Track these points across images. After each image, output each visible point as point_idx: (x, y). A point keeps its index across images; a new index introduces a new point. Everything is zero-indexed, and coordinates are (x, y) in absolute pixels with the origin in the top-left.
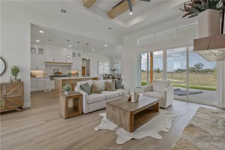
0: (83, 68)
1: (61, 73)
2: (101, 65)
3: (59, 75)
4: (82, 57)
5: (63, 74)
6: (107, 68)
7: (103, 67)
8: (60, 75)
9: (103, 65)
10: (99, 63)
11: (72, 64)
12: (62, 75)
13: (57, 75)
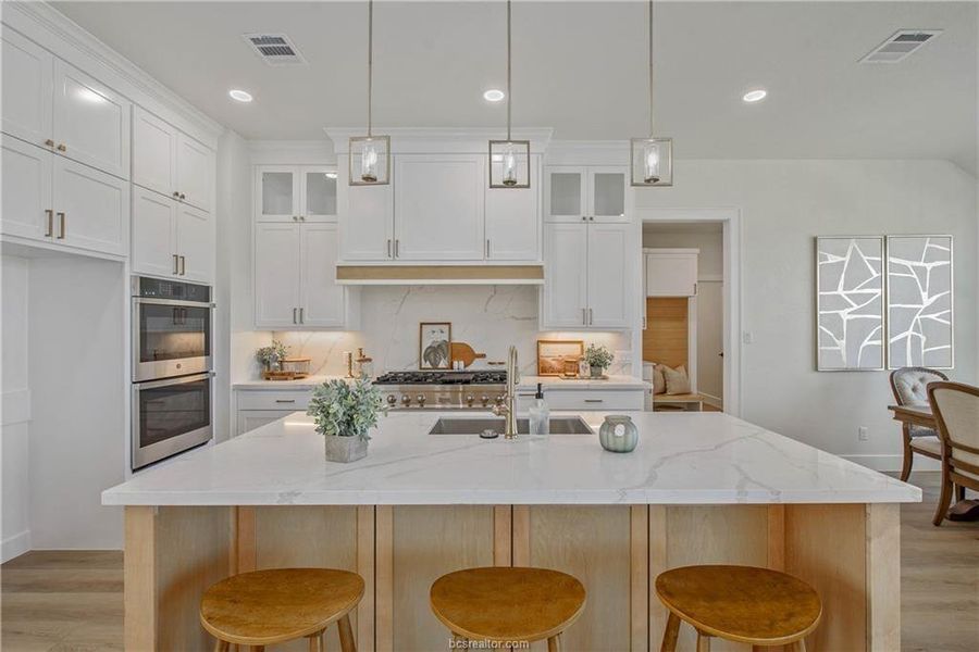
0: (666, 311)
1: (468, 354)
2: (856, 275)
3: (456, 363)
4: (637, 210)
5: (483, 356)
6: (927, 301)
7: (878, 291)
8: (459, 365)
9: (884, 267)
10: (832, 259)
11: (538, 271)
12: (478, 366)
13: (443, 364)
